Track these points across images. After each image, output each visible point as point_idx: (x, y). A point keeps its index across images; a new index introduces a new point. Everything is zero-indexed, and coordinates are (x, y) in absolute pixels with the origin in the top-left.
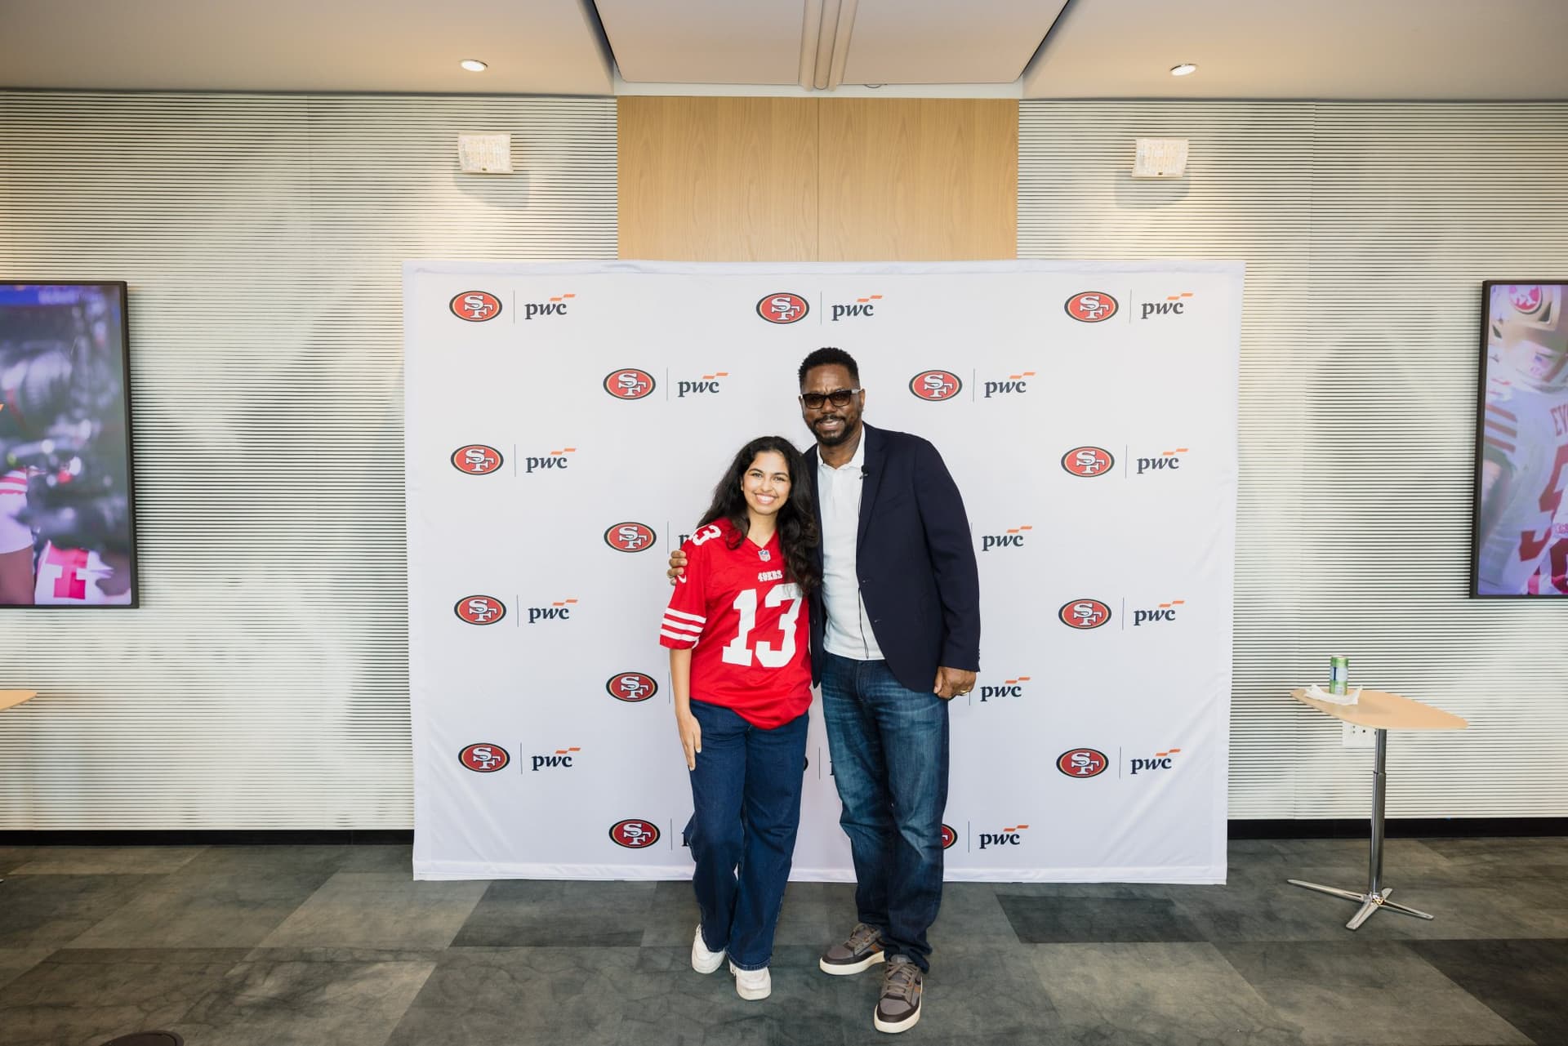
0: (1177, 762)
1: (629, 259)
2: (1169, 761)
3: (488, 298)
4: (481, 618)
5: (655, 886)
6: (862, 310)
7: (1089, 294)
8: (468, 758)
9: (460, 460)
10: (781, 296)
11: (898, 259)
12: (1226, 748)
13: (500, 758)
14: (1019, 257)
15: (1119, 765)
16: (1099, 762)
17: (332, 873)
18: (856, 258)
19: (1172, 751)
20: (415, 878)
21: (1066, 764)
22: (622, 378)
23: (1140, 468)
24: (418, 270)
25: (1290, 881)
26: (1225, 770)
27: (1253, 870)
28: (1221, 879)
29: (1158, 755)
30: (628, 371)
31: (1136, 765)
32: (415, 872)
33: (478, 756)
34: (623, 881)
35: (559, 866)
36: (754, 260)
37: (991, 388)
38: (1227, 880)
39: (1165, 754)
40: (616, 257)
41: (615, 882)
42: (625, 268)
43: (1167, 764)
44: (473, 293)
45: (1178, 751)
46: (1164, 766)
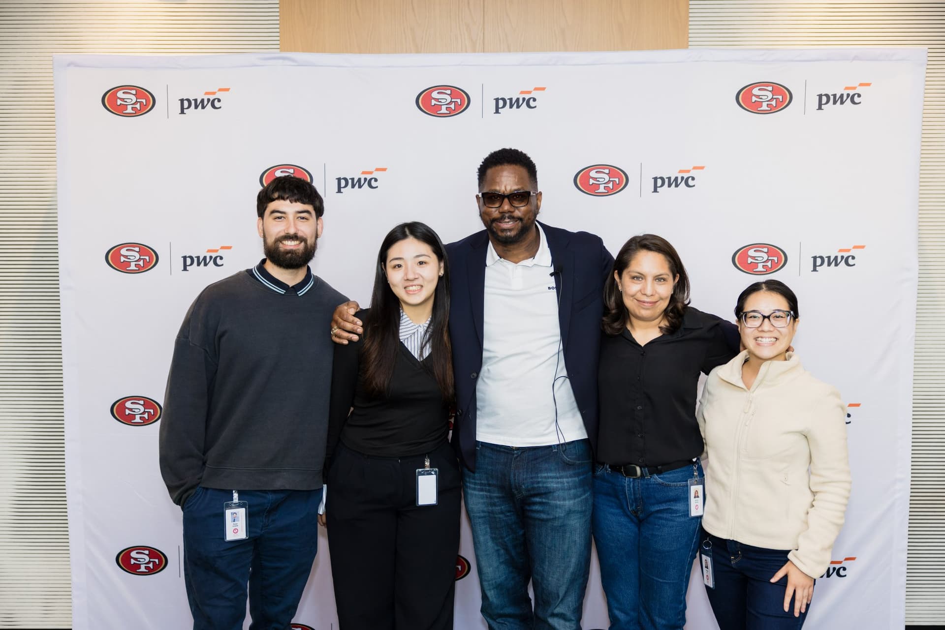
0: (852, 570)
1: (291, 51)
3: (142, 93)
4: (138, 420)
6: (525, 102)
7: (762, 85)
8: (125, 561)
9: (115, 259)
10: (441, 88)
11: (566, 49)
12: (904, 556)
13: (158, 561)
14: (690, 47)
18: (523, 49)
19: (847, 559)
22: (278, 174)
23: (815, 266)
24: (69, 65)
26: (903, 579)
29: (833, 563)
30: (283, 167)
33: (136, 559)
36: (418, 51)
37: (658, 183)
39: (840, 562)
40: (277, 50)
42: (281, 61)
43: (842, 572)
44: (126, 88)
45: (853, 559)
46: (839, 575)
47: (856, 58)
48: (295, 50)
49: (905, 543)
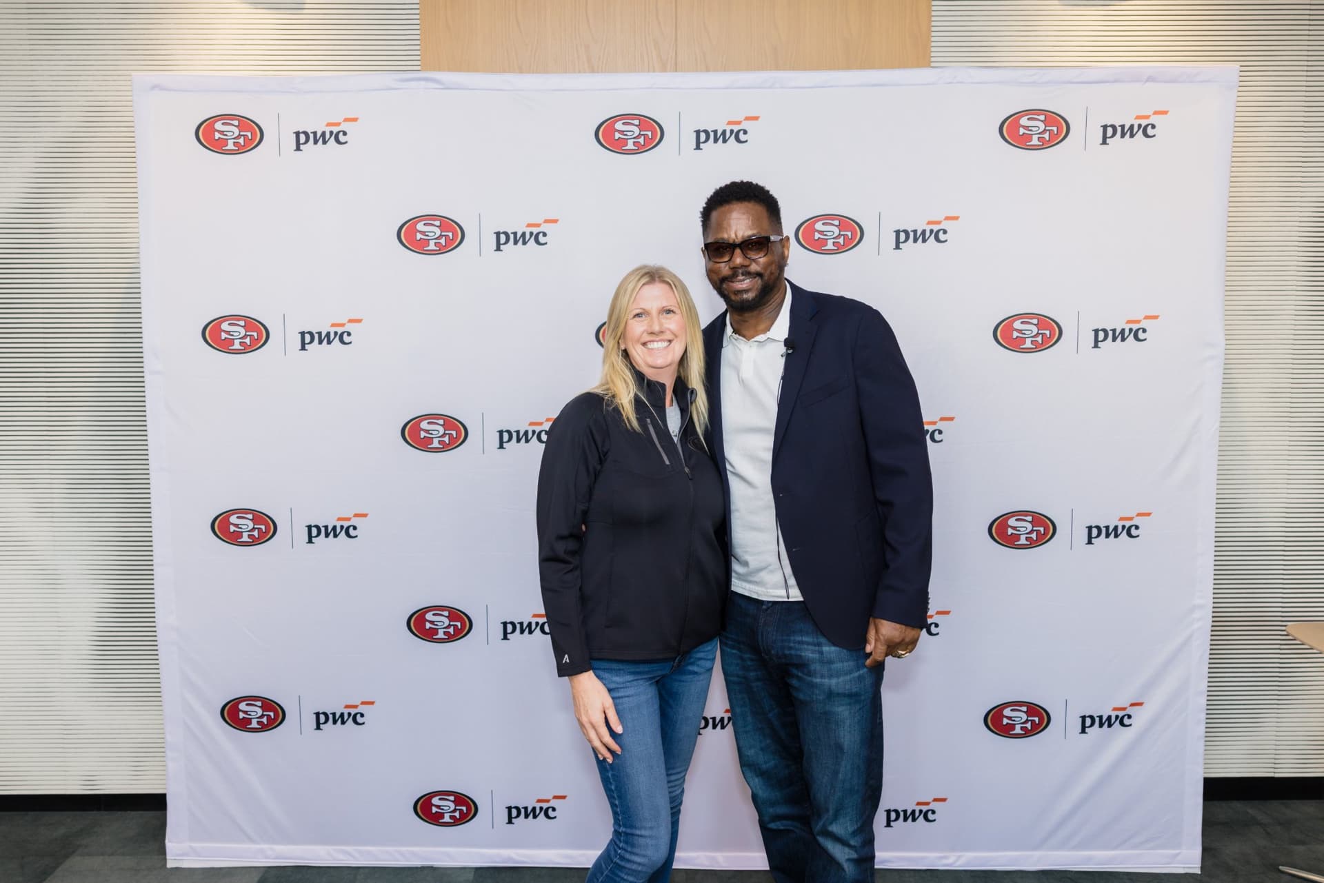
0: (1140, 718)
1: (434, 70)
2: (1129, 717)
3: (246, 124)
4: (245, 538)
5: (471, 876)
6: (733, 136)
7: (1032, 113)
8: (232, 714)
9: (214, 335)
10: (626, 117)
11: (779, 68)
12: (1203, 701)
13: (274, 715)
15: (1064, 721)
16: (1038, 720)
17: (67, 856)
18: (725, 68)
19: (1132, 705)
20: (170, 865)
21: (996, 721)
22: (420, 226)
23: (1096, 341)
24: (154, 87)
25: (1281, 867)
26: (1201, 729)
27: (1232, 849)
28: (1196, 868)
29: (1115, 709)
30: (428, 218)
31: (1087, 722)
32: (168, 857)
33: (245, 712)
34: (432, 867)
35: (349, 849)
36: (593, 70)
37: (901, 237)
38: (1202, 868)
39: (1124, 709)
40: (418, 68)
41: (423, 868)
42: (423, 83)
43: (1126, 721)
44: (226, 118)
45: (1140, 704)
46: (1122, 724)
47: (1151, 79)
48: (440, 69)
49: (1204, 685)
